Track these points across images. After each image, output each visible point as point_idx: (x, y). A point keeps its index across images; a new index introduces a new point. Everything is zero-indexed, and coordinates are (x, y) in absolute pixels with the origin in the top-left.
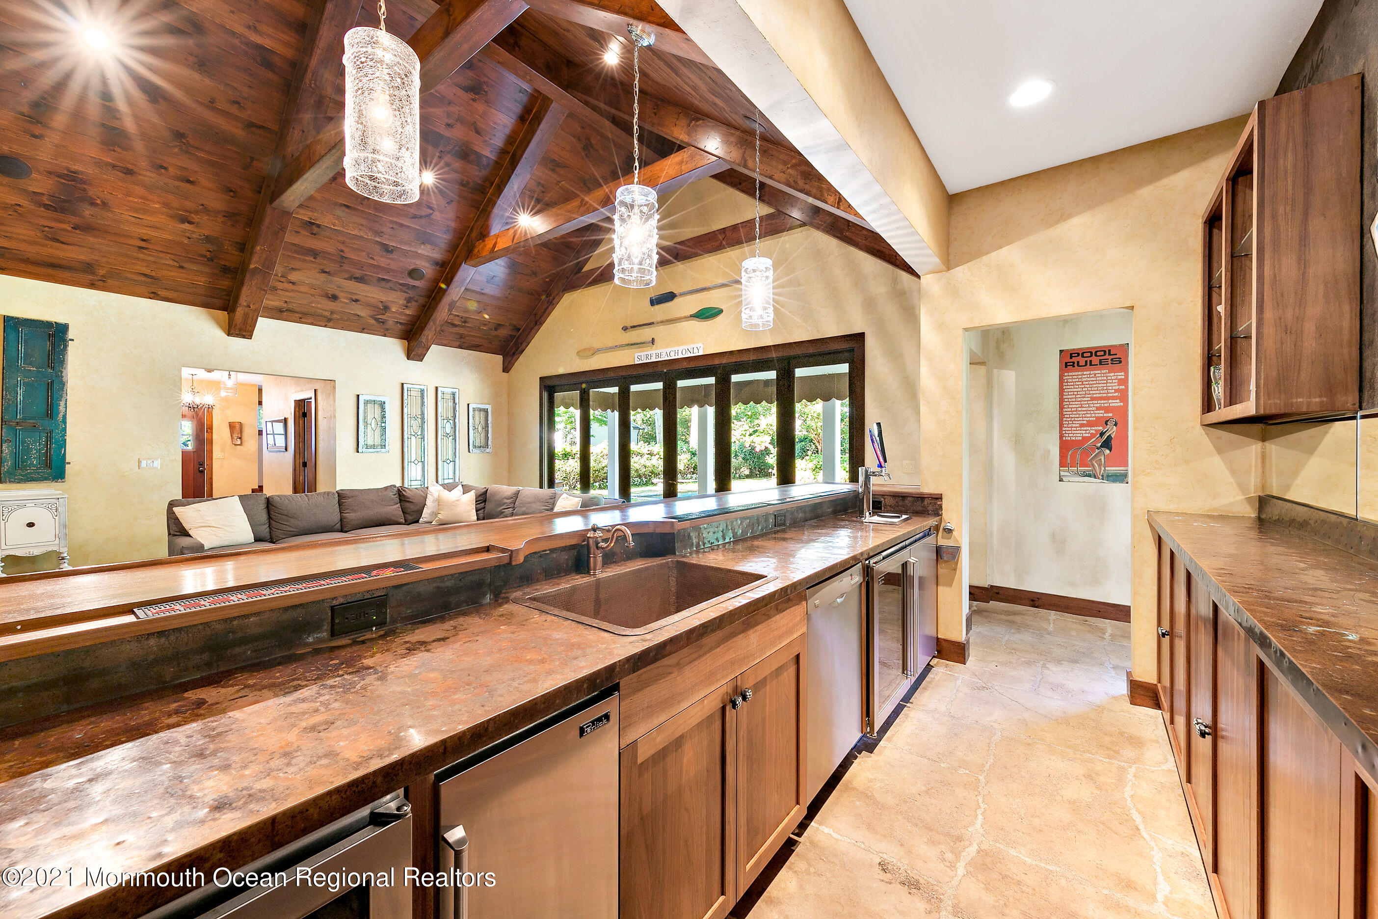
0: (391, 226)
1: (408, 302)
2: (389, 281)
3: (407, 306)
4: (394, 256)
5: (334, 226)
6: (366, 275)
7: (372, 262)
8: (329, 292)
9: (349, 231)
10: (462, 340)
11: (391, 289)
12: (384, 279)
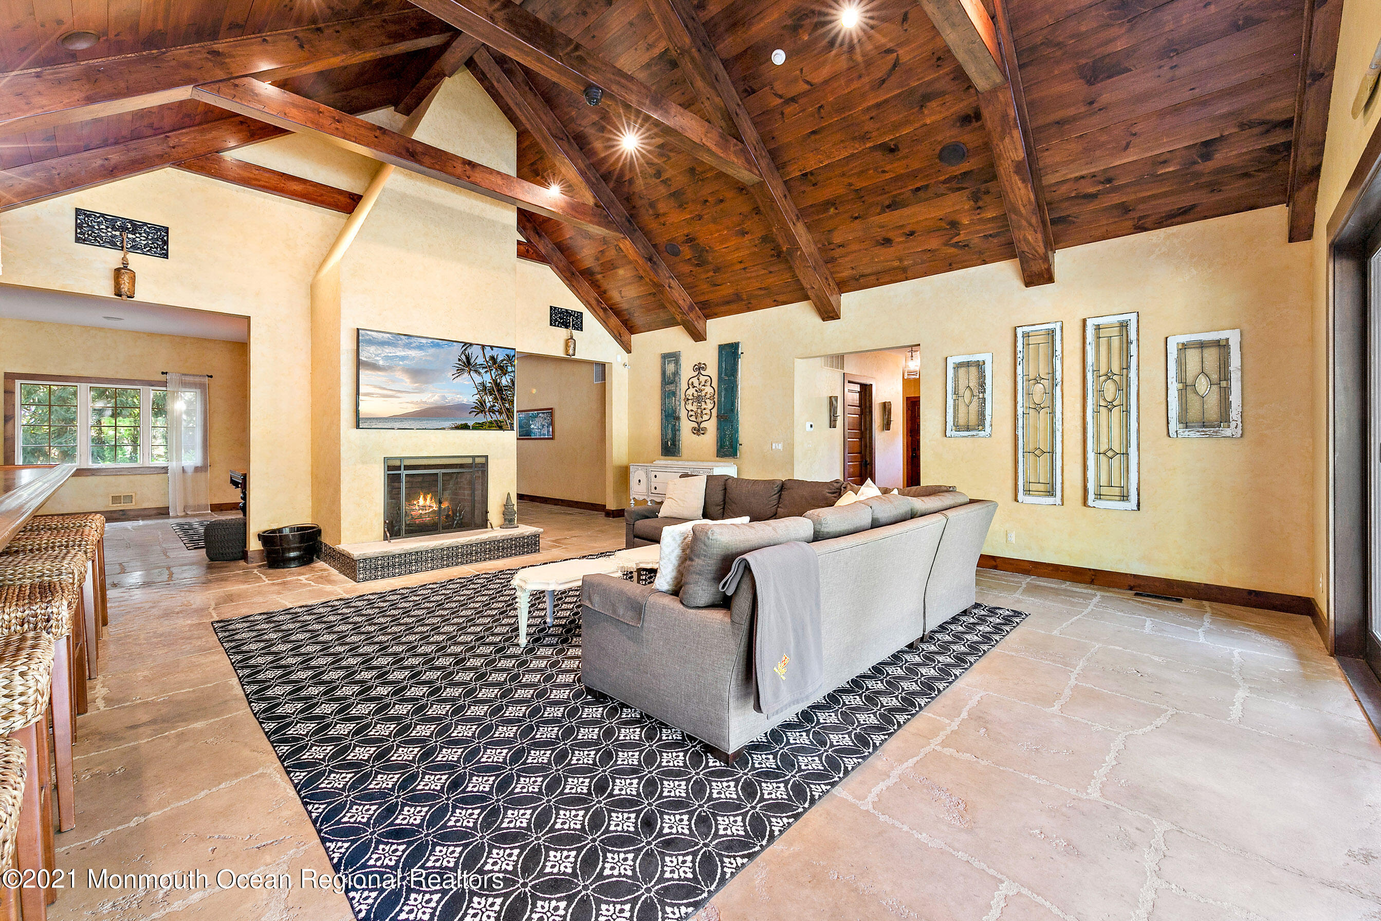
0: (868, 117)
1: (976, 202)
2: (927, 187)
3: (979, 208)
4: (904, 151)
5: (821, 162)
6: (895, 196)
7: (888, 176)
8: (879, 238)
9: (837, 159)
10: (1132, 214)
11: (938, 196)
12: (918, 189)
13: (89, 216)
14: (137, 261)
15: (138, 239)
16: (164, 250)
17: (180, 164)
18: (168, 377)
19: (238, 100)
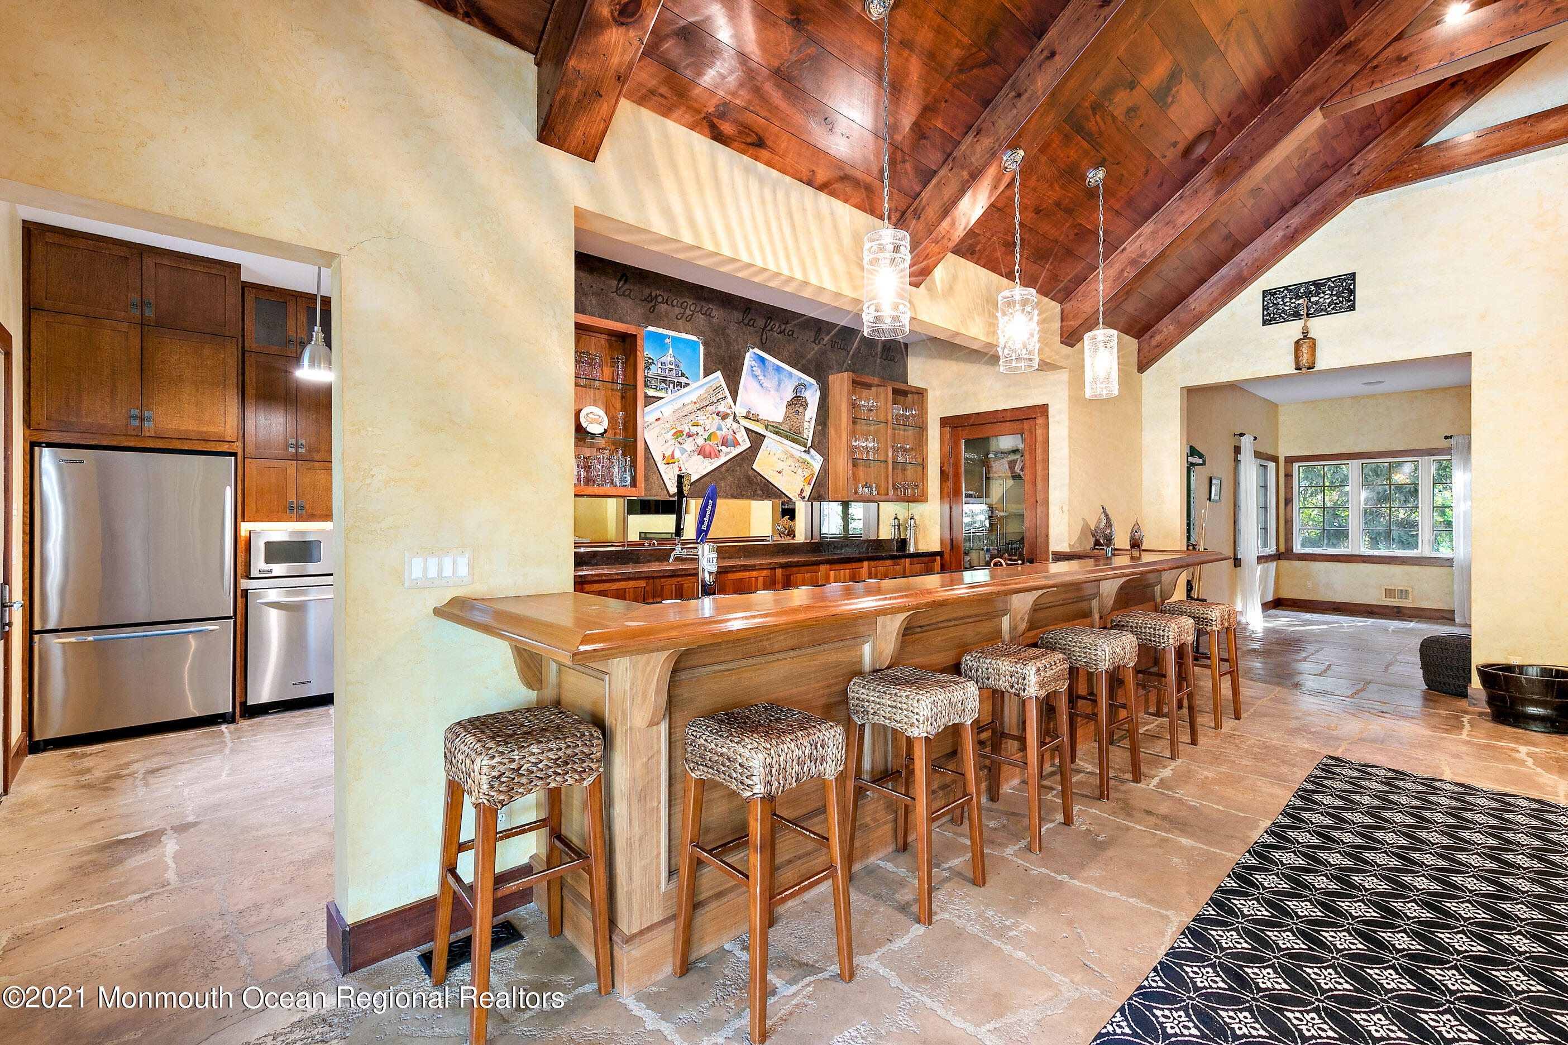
13: (1275, 293)
14: (1320, 326)
15: (1321, 300)
16: (1351, 300)
17: (1366, 190)
18: (1453, 441)
19: (1379, 85)
